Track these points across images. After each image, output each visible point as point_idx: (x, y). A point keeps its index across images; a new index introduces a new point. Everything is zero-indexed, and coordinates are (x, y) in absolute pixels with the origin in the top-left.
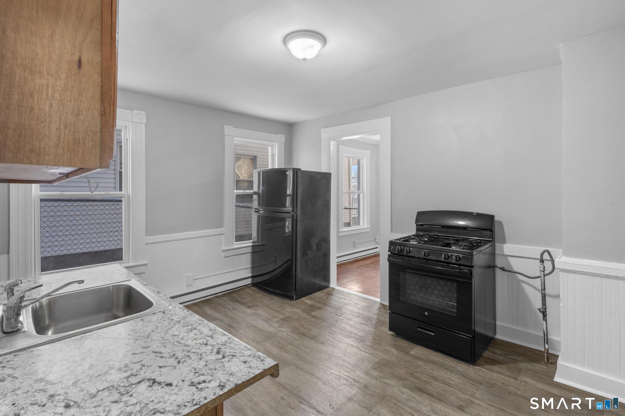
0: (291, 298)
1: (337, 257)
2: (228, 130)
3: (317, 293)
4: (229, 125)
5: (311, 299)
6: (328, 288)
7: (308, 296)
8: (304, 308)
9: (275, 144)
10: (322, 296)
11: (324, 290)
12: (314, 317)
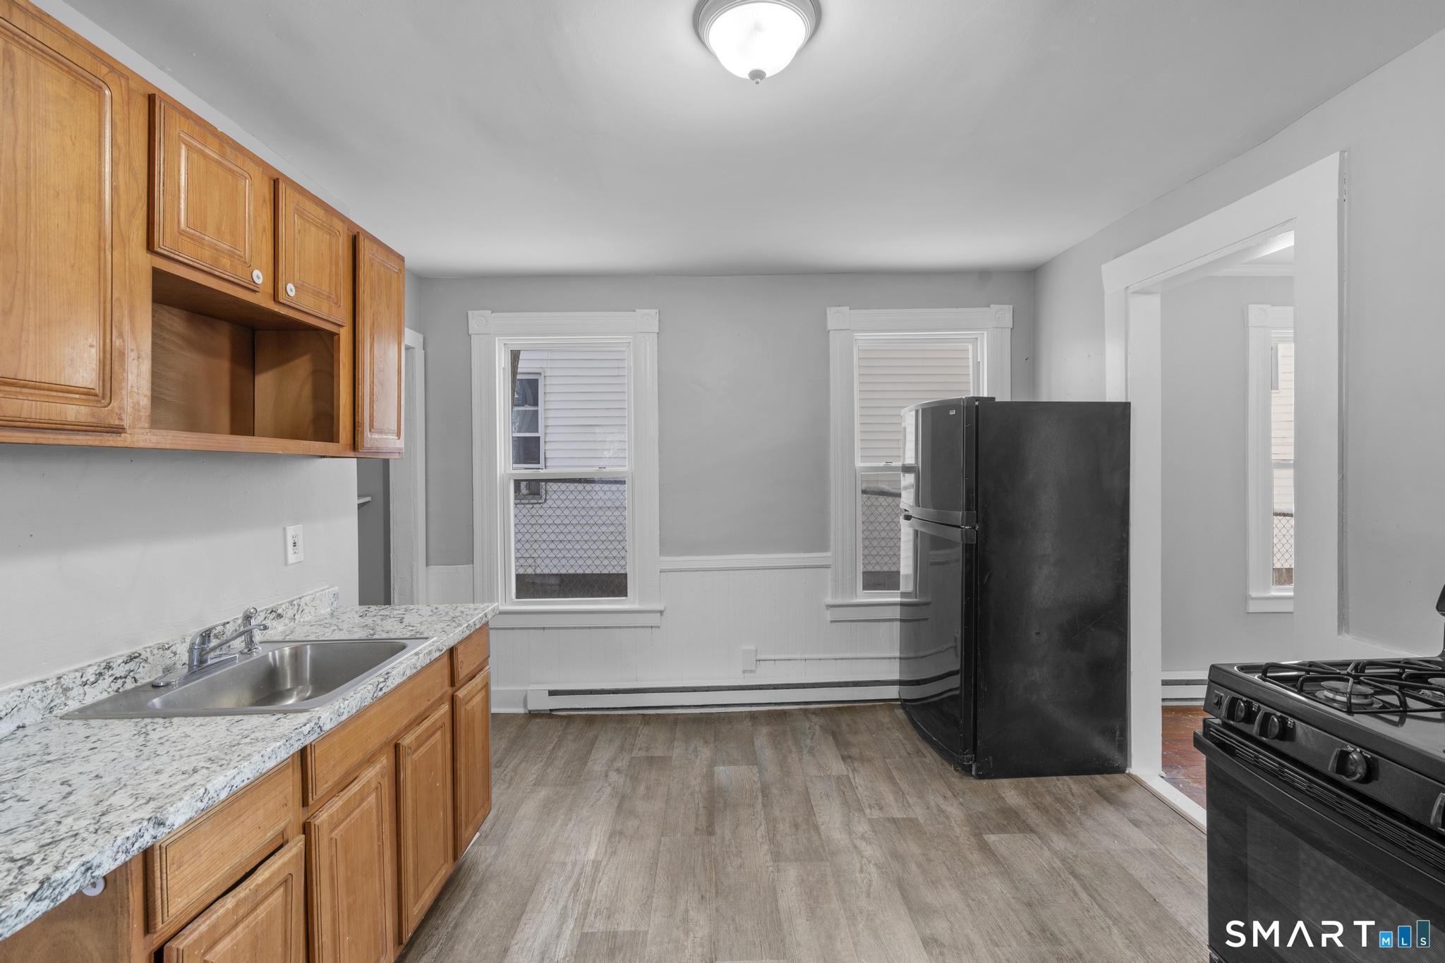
0: (967, 771)
1: (1165, 683)
2: (837, 317)
3: (1066, 778)
4: (840, 306)
5: (1025, 793)
6: (1117, 776)
7: (1024, 780)
8: (981, 809)
9: (983, 334)
10: (1073, 795)
11: (1098, 777)
12: (984, 848)
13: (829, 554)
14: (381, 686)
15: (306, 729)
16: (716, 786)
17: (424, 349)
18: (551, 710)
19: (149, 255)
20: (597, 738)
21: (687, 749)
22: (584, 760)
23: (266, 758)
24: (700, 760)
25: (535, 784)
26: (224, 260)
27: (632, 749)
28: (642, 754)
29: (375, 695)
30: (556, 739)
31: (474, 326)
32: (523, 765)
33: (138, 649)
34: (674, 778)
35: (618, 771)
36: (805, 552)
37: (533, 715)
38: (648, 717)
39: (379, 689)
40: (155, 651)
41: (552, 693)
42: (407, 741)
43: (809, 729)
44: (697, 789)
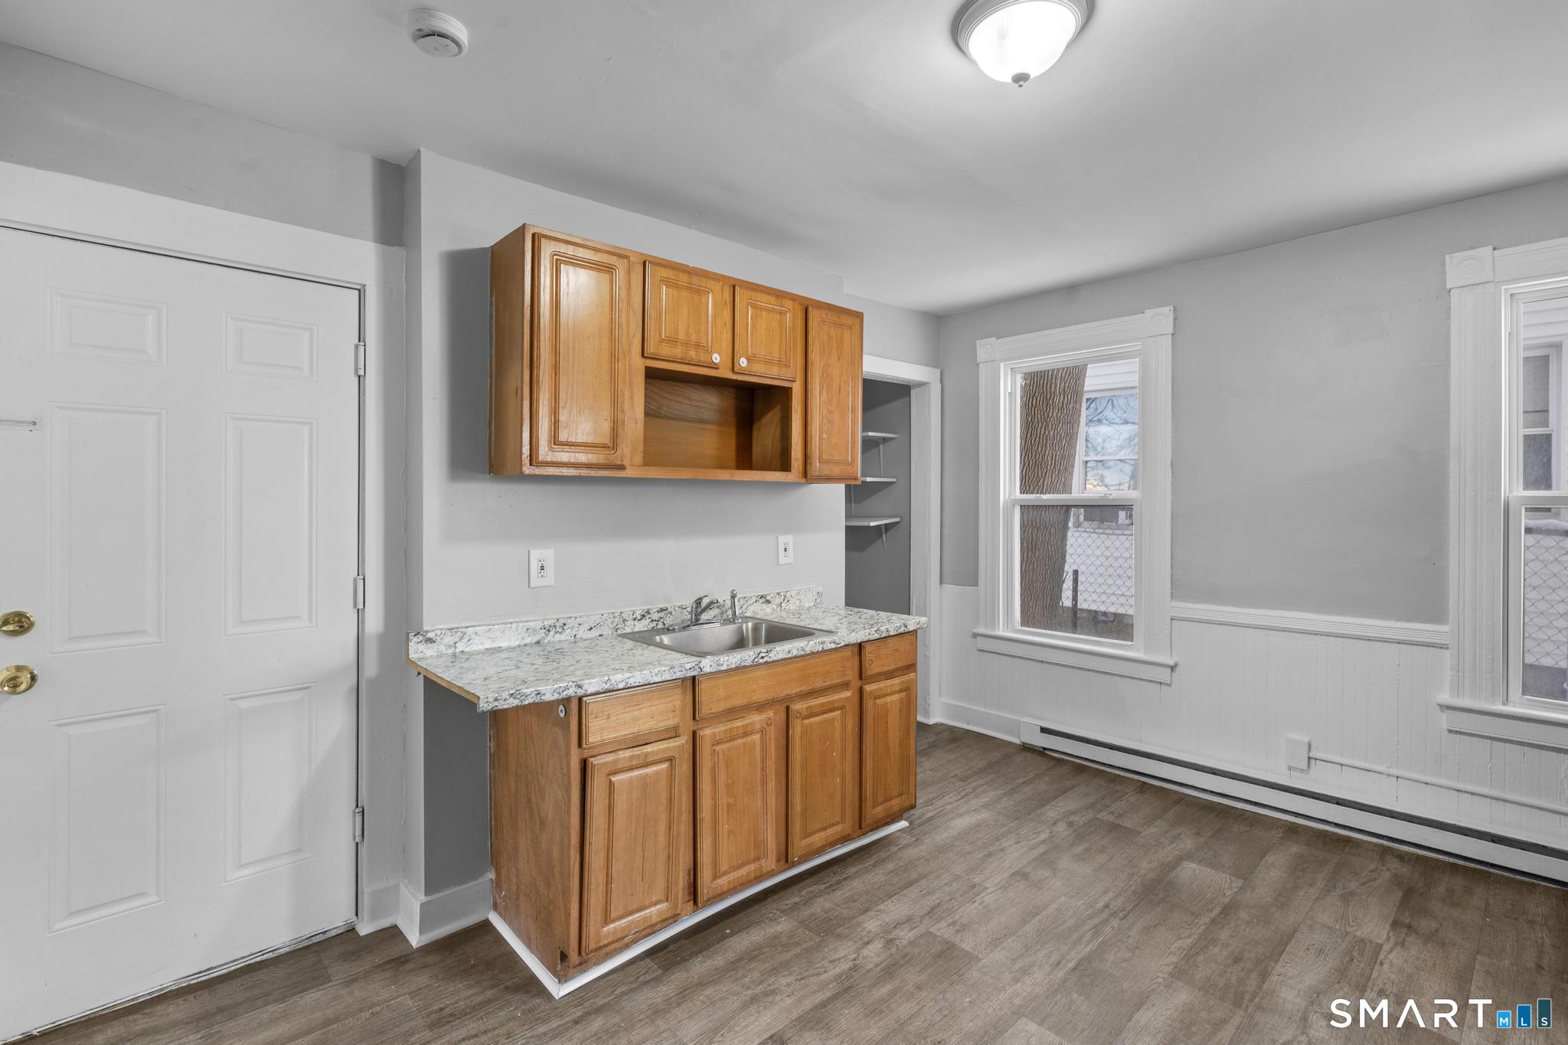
2: (1462, 267)
4: (1472, 248)
13: (1445, 628)
14: (763, 655)
15: (688, 666)
16: (1168, 879)
17: (941, 382)
18: (1044, 749)
19: (643, 360)
20: (1073, 788)
21: (1166, 832)
22: (1044, 802)
23: (654, 675)
24: (1174, 848)
25: (982, 806)
26: (691, 352)
27: (1103, 810)
28: (1111, 818)
29: (756, 660)
30: (1032, 776)
31: (982, 354)
32: (985, 787)
33: (668, 606)
34: (1125, 852)
35: (1070, 824)
36: (1398, 620)
37: (1026, 748)
38: (1148, 786)
39: (760, 656)
40: (677, 609)
41: (1044, 730)
42: (798, 706)
43: (1372, 871)
44: (1143, 872)
